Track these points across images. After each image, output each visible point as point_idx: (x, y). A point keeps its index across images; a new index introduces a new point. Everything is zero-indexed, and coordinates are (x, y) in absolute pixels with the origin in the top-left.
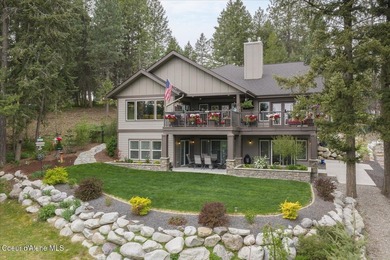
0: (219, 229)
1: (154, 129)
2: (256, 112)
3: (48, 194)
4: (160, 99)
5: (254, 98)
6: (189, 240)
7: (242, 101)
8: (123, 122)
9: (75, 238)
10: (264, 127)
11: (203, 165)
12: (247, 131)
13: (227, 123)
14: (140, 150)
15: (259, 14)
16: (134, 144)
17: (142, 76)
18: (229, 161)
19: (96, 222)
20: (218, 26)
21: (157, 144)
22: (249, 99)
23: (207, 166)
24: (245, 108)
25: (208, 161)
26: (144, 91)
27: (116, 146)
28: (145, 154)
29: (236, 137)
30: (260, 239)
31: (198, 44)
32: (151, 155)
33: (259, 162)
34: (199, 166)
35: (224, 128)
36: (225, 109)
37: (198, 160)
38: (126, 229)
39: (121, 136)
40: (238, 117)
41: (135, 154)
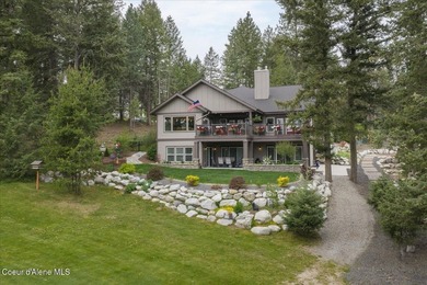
0: (241, 190)
1: (188, 138)
2: (264, 125)
3: (127, 178)
4: (191, 115)
5: (262, 115)
6: (225, 196)
7: (254, 117)
8: (162, 133)
9: (154, 200)
10: (270, 136)
11: (225, 165)
12: (258, 139)
13: (243, 133)
14: (175, 154)
15: (269, 32)
16: (171, 150)
17: (177, 97)
18: (245, 160)
19: (167, 190)
20: (228, 43)
21: (189, 150)
22: (259, 115)
23: (228, 166)
24: (255, 122)
25: (228, 161)
26: (178, 109)
27: (156, 151)
28: (179, 158)
29: (249, 143)
30: (264, 194)
31: (207, 58)
32: (184, 158)
33: (266, 160)
34: (221, 166)
35: (241, 136)
36: (241, 122)
37: (221, 161)
38: (186, 192)
39: (159, 144)
40: (251, 129)
41: (171, 158)
